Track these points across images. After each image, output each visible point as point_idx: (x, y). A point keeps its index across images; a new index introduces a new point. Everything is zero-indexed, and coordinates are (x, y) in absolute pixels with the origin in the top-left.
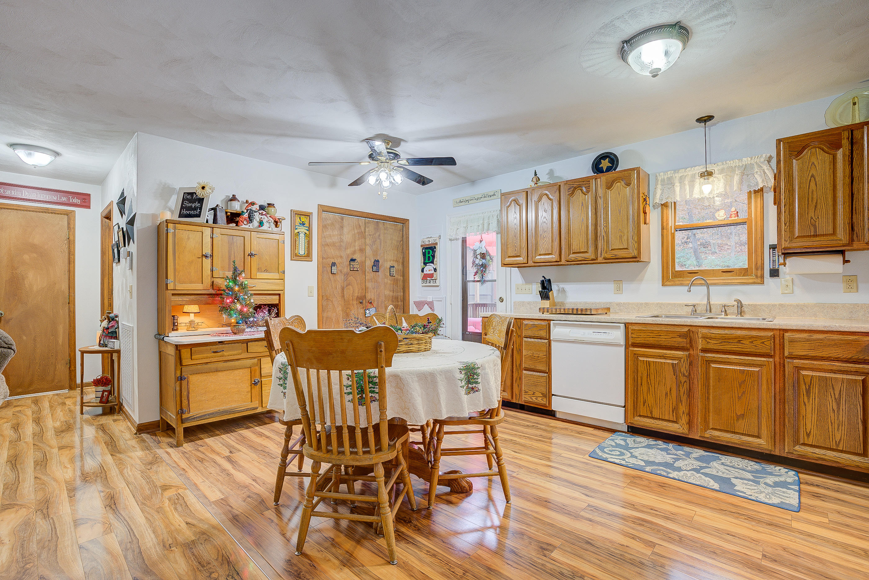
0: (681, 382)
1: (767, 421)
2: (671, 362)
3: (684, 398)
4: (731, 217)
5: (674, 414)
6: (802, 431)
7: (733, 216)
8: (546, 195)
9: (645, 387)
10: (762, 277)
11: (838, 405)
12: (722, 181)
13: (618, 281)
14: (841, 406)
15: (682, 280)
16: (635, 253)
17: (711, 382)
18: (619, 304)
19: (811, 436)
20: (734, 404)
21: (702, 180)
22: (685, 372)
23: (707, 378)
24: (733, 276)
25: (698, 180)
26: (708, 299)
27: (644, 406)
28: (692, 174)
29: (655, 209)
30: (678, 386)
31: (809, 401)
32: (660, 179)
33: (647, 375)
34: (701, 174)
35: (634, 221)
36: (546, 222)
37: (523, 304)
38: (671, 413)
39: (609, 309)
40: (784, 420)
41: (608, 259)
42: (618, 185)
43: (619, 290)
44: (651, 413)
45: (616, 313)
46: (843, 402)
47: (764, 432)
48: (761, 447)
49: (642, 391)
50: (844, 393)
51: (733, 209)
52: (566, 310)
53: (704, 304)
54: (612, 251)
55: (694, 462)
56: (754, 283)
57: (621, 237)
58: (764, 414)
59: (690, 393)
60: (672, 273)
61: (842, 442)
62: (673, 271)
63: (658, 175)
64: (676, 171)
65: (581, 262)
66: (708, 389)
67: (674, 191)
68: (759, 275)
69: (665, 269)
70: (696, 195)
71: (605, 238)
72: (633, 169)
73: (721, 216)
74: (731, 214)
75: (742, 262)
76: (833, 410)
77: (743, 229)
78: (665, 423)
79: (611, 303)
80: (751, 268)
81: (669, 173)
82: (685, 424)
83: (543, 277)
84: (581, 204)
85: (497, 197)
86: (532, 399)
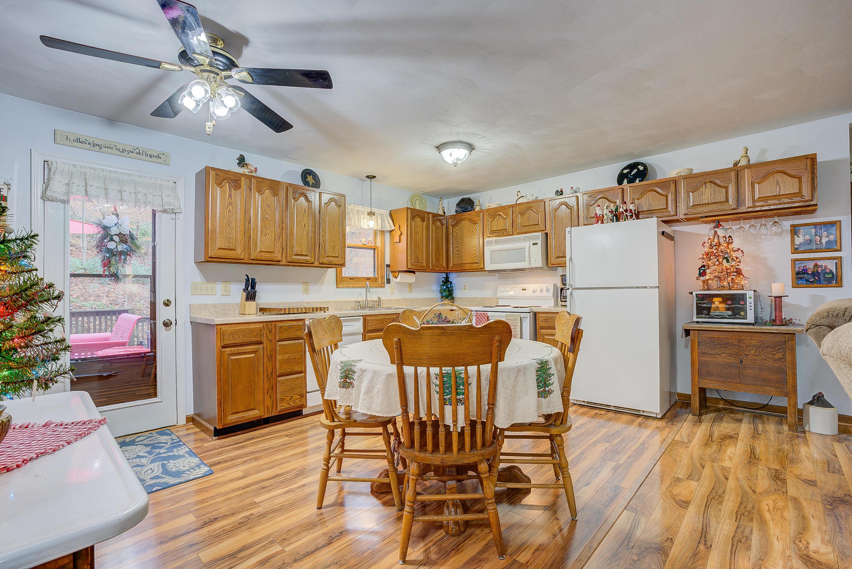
7: (370, 243)
8: (268, 189)
10: (384, 283)
13: (306, 283)
16: (342, 261)
21: (368, 217)
34: (369, 212)
36: (269, 218)
37: (204, 307)
41: (323, 264)
42: (333, 204)
43: (306, 291)
51: (371, 239)
52: (304, 309)
54: (327, 258)
56: (380, 287)
57: (334, 247)
60: (341, 279)
65: (300, 264)
69: (338, 275)
71: (323, 245)
72: (343, 195)
74: (367, 242)
75: (372, 273)
80: (377, 278)
83: (247, 276)
84: (304, 211)
85: (164, 161)
86: (289, 404)
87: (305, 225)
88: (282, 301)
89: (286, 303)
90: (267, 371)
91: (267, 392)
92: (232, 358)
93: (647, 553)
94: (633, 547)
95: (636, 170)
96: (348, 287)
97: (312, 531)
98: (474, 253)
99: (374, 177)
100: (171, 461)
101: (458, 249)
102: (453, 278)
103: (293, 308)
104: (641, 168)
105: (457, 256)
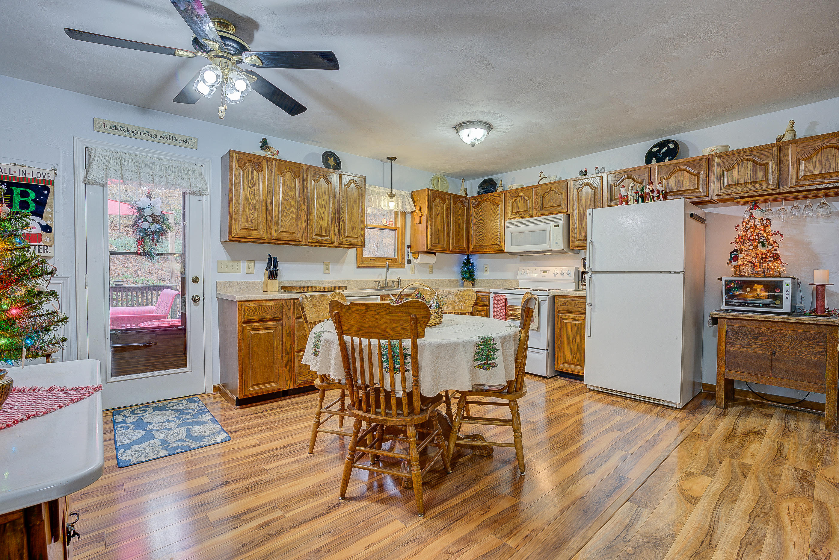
7: (391, 224)
8: (289, 172)
10: (405, 264)
13: (327, 263)
15: (368, 264)
16: (361, 242)
21: (389, 198)
24: (392, 262)
34: (389, 194)
35: (362, 217)
36: (290, 200)
37: (229, 284)
41: (342, 244)
42: (353, 185)
43: (327, 270)
52: (322, 288)
54: (347, 238)
56: (401, 267)
57: (354, 227)
60: (362, 259)
62: (363, 257)
65: (320, 244)
68: (403, 262)
69: (359, 255)
73: (385, 222)
75: (391, 254)
80: (398, 258)
83: (269, 255)
84: (324, 192)
85: (193, 145)
86: (307, 379)
87: (325, 206)
88: (303, 280)
89: (308, 282)
90: (286, 346)
91: (286, 367)
92: (253, 333)
93: (644, 547)
94: (630, 540)
95: (666, 149)
96: (369, 267)
97: (312, 500)
98: (495, 234)
99: (395, 158)
100: (195, 426)
101: (479, 230)
102: (474, 259)
103: (312, 287)
104: (672, 146)
105: (478, 237)
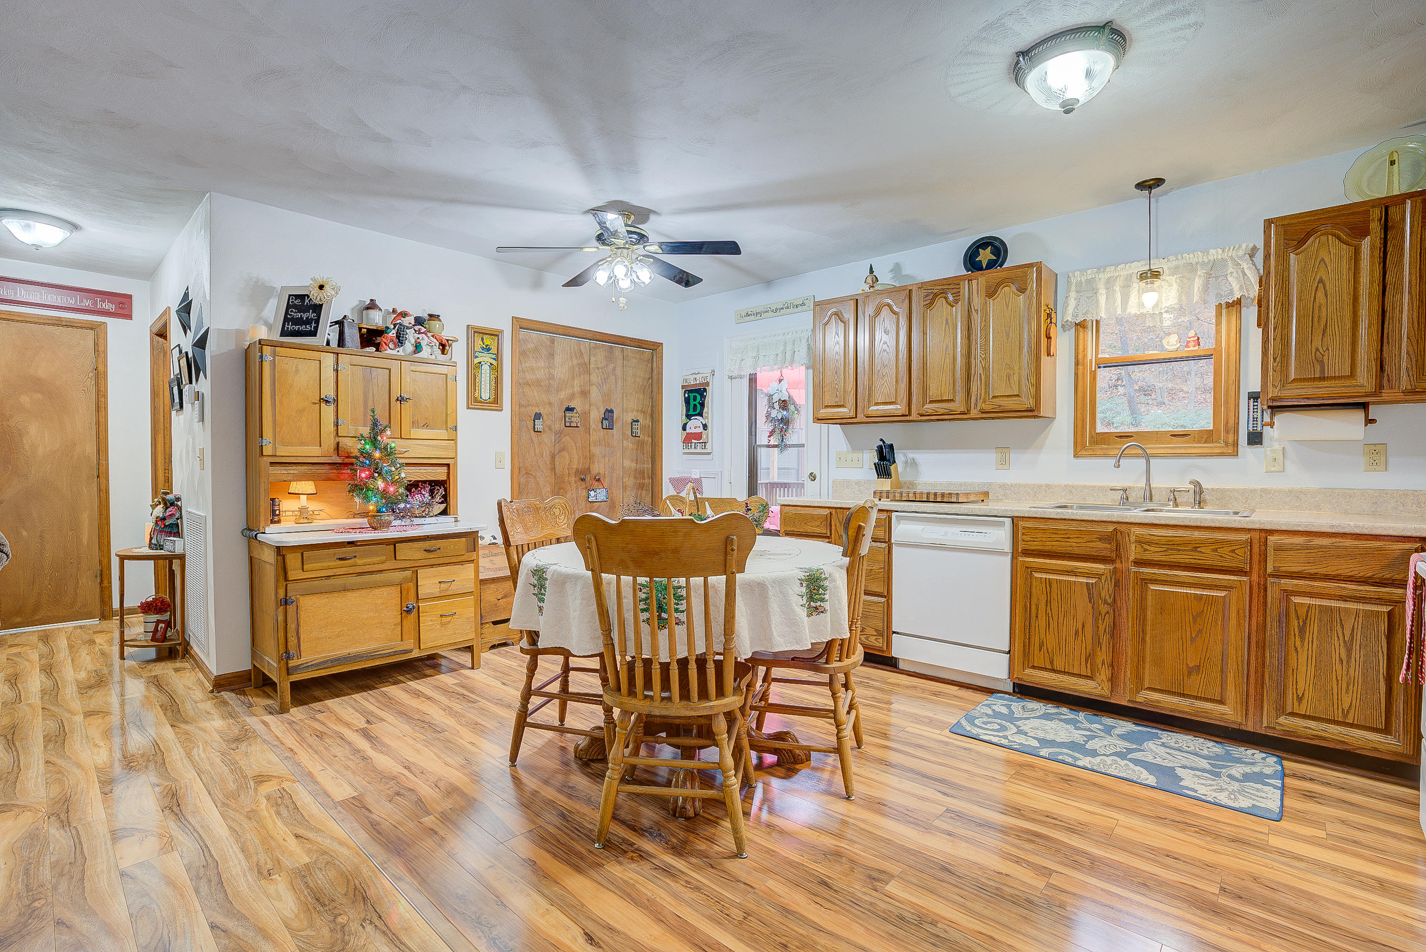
0: (1100, 613)
1: (1237, 676)
2: (1084, 580)
3: (1105, 640)
4: (1187, 346)
5: (1089, 665)
6: (1291, 693)
7: (1192, 344)
8: (889, 305)
9: (1042, 622)
10: (1236, 444)
11: (1349, 651)
12: (1175, 286)
13: (1003, 449)
14: (1354, 654)
15: (1107, 449)
16: (1031, 403)
17: (1149, 613)
18: (1003, 486)
19: (1304, 702)
20: (1185, 649)
21: (1143, 284)
22: (1107, 598)
23: (1143, 608)
24: (1188, 443)
25: (1137, 285)
26: (1148, 480)
27: (1040, 651)
28: (1127, 275)
29: (1064, 331)
30: (1096, 620)
31: (1303, 646)
32: (1074, 281)
33: (1047, 602)
34: (1141, 274)
35: (1031, 351)
36: (888, 350)
37: (846, 484)
38: (1083, 663)
39: (986, 494)
40: (1263, 676)
41: (987, 412)
42: (1007, 291)
43: (1004, 463)
44: (1052, 663)
45: (998, 500)
46: (1356, 647)
47: (1231, 694)
48: (1225, 719)
49: (1037, 628)
50: (1359, 633)
51: (1192, 333)
52: (918, 496)
53: (1141, 488)
54: (995, 400)
55: (1118, 742)
56: (1222, 455)
57: (1008, 377)
58: (1232, 667)
59: (1114, 630)
60: (1091, 437)
61: (1352, 711)
62: (1093, 433)
63: (1071, 274)
64: (1101, 269)
65: (942, 417)
66: (1144, 625)
67: (1097, 302)
68: (1231, 440)
69: (1079, 430)
70: (1132, 309)
71: (983, 377)
72: (1031, 265)
73: (1172, 344)
74: (1188, 342)
75: (1204, 420)
76: (1341, 660)
77: (1207, 366)
78: (1074, 680)
79: (990, 484)
80: (1218, 430)
81: (1089, 272)
82: (1106, 681)
83: (882, 440)
84: (944, 322)
85: (808, 307)
87: (947, 347)
99: (1160, 180)
